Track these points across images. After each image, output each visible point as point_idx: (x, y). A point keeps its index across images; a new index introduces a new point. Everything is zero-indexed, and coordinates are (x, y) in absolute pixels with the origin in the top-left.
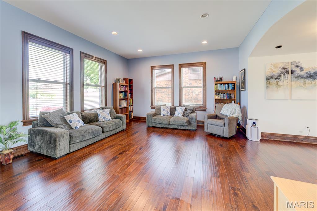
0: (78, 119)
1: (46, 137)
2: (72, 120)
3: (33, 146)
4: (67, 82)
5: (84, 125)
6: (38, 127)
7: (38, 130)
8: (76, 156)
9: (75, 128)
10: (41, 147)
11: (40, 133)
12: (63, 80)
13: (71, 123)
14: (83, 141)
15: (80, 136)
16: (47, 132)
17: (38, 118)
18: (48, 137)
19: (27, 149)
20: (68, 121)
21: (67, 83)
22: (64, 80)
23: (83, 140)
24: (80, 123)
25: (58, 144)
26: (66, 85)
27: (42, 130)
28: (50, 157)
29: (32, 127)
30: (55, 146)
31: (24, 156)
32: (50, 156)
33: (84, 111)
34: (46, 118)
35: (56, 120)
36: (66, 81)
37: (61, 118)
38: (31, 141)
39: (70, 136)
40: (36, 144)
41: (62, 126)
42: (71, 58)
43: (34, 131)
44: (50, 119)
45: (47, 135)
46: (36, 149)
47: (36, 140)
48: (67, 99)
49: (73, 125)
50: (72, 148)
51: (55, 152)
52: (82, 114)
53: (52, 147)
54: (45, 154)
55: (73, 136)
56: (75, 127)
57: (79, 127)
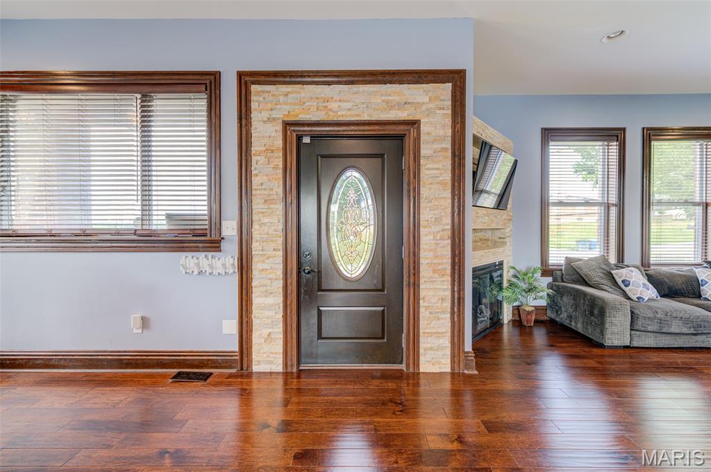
0: (642, 282)
1: (582, 301)
2: (629, 282)
3: (558, 311)
4: (609, 202)
5: (659, 298)
6: (563, 282)
7: (567, 287)
8: (649, 358)
9: (637, 300)
10: (571, 316)
11: (570, 293)
12: (600, 199)
13: (626, 286)
14: (663, 333)
15: (656, 321)
16: (585, 294)
17: (563, 268)
18: (587, 302)
19: (546, 314)
20: (619, 281)
21: (608, 204)
22: (603, 197)
23: (664, 331)
24: (650, 291)
25: (608, 320)
26: (606, 208)
27: (574, 289)
28: (591, 339)
29: (551, 281)
30: (602, 324)
31: (545, 323)
32: (591, 337)
33: (649, 267)
34: (578, 268)
35: (597, 276)
36: (608, 200)
37: (604, 273)
38: (553, 303)
39: (632, 312)
40: (563, 309)
41: (610, 290)
42: (620, 149)
43: (559, 288)
44: (585, 271)
45: (584, 299)
46: (563, 318)
47: (561, 302)
48: (608, 237)
49: (633, 292)
50: (635, 339)
51: (602, 334)
52: (647, 272)
53: (595, 324)
54: (580, 330)
55: (638, 315)
56: (638, 298)
57: (646, 299)
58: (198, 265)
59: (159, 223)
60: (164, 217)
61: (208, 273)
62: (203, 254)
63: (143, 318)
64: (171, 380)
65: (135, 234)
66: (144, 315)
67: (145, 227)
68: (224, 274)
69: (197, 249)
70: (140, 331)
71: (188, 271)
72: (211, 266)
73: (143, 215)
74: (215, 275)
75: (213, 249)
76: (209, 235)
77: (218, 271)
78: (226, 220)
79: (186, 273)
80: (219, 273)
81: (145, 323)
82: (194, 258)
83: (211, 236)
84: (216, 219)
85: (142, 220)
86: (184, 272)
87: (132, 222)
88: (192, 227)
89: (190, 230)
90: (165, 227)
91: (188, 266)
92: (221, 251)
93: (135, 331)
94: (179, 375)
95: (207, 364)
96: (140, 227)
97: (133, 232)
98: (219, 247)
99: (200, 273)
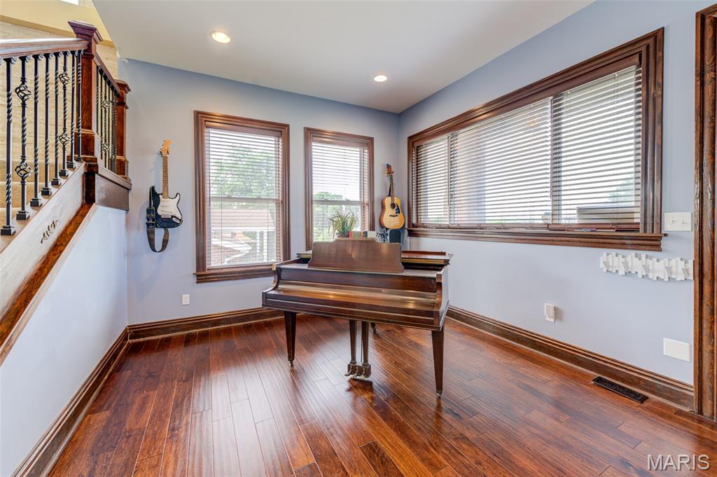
58: (625, 264)
59: (569, 217)
60: (575, 212)
61: (640, 276)
62: (633, 253)
63: (556, 309)
64: (593, 382)
65: (548, 228)
66: (556, 306)
67: (555, 222)
68: (667, 279)
69: (623, 246)
70: (552, 320)
71: (610, 270)
72: (646, 267)
73: (553, 210)
74: (651, 279)
75: (648, 248)
76: (641, 230)
77: (656, 275)
78: (669, 212)
79: (608, 271)
80: (658, 278)
81: (558, 313)
82: (620, 256)
83: (645, 232)
84: (653, 210)
85: (553, 215)
86: (605, 270)
87: (540, 217)
88: (615, 221)
89: (613, 224)
90: (576, 222)
91: (611, 264)
92: (661, 250)
93: (548, 319)
94: (598, 380)
95: (638, 383)
96: (550, 222)
97: (546, 226)
98: (659, 246)
99: (628, 274)
